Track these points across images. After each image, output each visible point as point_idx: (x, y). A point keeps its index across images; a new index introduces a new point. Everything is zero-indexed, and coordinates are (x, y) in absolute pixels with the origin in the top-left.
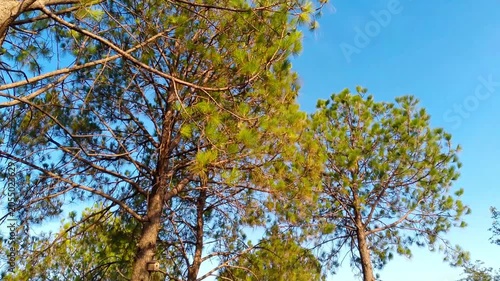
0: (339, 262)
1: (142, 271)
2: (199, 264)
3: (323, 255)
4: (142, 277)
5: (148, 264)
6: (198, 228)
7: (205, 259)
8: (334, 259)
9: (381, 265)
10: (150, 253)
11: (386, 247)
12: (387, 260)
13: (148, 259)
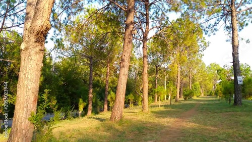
0: (218, 29)
1: (129, 34)
2: (148, 32)
3: (209, 26)
4: (129, 37)
5: (131, 31)
6: (147, 15)
7: (151, 29)
8: (215, 27)
9: (240, 30)
10: (131, 26)
11: (244, 20)
12: (244, 27)
13: (131, 29)
